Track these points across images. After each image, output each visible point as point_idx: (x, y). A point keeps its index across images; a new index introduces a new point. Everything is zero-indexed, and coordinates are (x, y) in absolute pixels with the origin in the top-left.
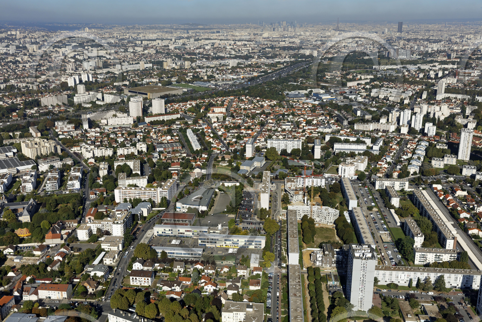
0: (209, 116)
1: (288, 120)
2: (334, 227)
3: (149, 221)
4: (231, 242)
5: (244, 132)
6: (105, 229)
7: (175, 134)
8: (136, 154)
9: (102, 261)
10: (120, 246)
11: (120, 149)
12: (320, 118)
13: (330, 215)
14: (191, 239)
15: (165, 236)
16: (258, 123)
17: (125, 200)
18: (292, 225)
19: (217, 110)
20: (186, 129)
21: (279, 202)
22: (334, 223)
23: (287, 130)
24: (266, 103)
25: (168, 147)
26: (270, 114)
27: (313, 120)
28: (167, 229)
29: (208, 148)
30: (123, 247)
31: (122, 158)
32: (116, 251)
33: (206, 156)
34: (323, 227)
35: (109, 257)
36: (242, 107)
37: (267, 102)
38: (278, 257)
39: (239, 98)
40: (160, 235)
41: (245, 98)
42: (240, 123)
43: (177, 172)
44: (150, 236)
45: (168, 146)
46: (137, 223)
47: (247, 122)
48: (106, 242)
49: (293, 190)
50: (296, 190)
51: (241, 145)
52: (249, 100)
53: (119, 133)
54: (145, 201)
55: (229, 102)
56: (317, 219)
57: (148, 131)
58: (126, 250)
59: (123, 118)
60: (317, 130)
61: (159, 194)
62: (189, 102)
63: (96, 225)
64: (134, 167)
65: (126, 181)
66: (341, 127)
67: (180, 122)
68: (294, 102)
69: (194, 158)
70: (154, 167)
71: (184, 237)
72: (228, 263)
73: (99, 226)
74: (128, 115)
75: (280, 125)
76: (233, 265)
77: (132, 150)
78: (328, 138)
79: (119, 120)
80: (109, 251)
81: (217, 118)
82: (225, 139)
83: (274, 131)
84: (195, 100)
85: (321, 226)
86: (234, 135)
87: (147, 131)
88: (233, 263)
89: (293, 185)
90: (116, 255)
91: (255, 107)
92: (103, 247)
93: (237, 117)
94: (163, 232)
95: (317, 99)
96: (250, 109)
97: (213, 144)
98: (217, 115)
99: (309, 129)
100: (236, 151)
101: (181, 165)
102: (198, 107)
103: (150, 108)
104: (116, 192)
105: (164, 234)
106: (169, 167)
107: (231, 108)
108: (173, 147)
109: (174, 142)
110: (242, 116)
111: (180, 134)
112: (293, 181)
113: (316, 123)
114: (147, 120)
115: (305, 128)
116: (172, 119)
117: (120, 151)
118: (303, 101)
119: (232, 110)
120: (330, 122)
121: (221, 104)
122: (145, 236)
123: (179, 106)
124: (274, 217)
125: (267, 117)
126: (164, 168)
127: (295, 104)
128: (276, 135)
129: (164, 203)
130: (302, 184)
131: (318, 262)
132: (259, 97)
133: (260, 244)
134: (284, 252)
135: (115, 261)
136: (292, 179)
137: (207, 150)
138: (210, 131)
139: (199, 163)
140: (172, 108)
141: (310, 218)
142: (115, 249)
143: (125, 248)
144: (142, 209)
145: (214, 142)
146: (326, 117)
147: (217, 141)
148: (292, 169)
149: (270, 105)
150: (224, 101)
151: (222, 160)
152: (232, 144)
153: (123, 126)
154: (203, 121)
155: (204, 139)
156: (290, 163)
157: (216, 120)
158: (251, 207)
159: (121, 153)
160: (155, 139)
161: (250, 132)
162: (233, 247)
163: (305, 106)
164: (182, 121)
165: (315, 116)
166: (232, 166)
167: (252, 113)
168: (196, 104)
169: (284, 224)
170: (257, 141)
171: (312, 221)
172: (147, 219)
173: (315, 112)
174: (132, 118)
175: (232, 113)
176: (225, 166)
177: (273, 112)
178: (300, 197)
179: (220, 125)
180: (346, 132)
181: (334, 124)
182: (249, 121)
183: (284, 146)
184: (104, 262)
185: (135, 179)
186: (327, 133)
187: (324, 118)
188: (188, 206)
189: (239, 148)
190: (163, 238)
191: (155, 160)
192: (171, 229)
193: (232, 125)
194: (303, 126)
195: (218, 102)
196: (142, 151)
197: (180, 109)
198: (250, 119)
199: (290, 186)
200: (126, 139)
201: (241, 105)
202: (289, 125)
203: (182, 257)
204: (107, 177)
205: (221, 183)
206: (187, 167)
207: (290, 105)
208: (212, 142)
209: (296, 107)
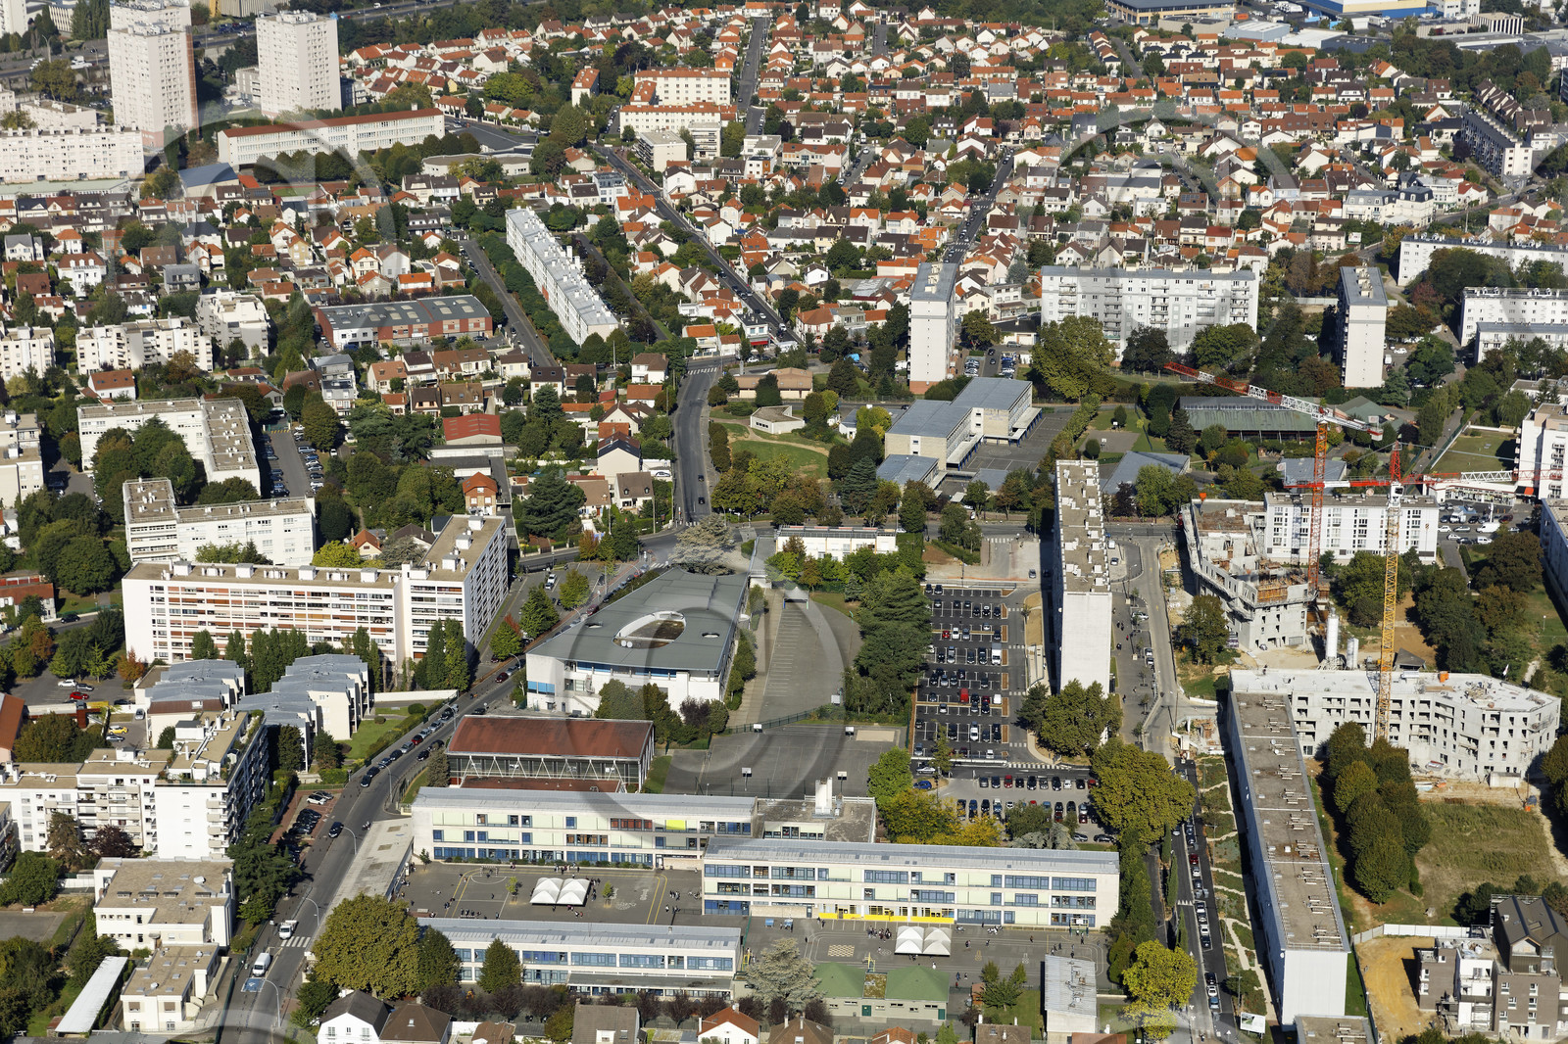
0: (629, 131)
1: (1137, 148)
2: (1530, 800)
3: (364, 771)
4: (905, 891)
5: (872, 225)
6: (102, 818)
7: (432, 241)
8: (204, 362)
9: (110, 1012)
10: (219, 917)
11: (99, 331)
12: (1345, 137)
13: (1504, 725)
14: (648, 876)
15: (485, 857)
16: (949, 169)
17: (203, 646)
18: (1274, 786)
19: (673, 88)
20: (499, 208)
21: (1161, 652)
22: (1534, 775)
23: (1139, 210)
24: (984, 47)
25: (405, 320)
26: (1017, 111)
27: (1303, 148)
28: (498, 815)
29: (661, 327)
30: (235, 924)
31: (116, 392)
32: (193, 950)
33: (657, 377)
34: (1460, 801)
35: (159, 990)
36: (832, 71)
37: (985, 37)
38: (1209, 977)
39: (802, 15)
40: (454, 855)
41: (845, 14)
42: (833, 172)
43: (486, 472)
44: (394, 856)
45: (403, 313)
46: (294, 783)
47: (879, 167)
48: (122, 894)
49: (1244, 578)
50: (1264, 577)
51: (866, 307)
52: (869, 28)
53: (65, 235)
54: (323, 648)
55: (744, 38)
56: (1420, 754)
57: (253, 220)
58: (251, 948)
59: (75, 139)
60: (1336, 213)
61: (408, 605)
62: (482, 41)
63: (46, 793)
64: (212, 442)
65: (182, 529)
66: (1492, 194)
67: (450, 164)
68: (1164, 36)
69: (585, 387)
70: (338, 443)
71: (603, 863)
72: (903, 1014)
73: (66, 799)
74: (106, 119)
75: (1094, 184)
76: (937, 1022)
77: (175, 339)
78: (1415, 260)
79: (48, 149)
80: (145, 953)
81: (685, 136)
82: (758, 271)
83: (1062, 218)
84: (520, 27)
85: (1450, 793)
86: (811, 247)
87: (244, 218)
88: (932, 1016)
89: (1238, 550)
90: (200, 975)
91: (913, 73)
92: (103, 928)
93: (816, 134)
94: (469, 836)
95: (1311, 17)
96: (888, 86)
97: (687, 301)
98: (679, 121)
99: (1281, 206)
100: (838, 345)
101: (511, 430)
102: (549, 69)
103: (240, 74)
104: (134, 593)
105: (476, 846)
106: (430, 445)
107: (765, 76)
108: (434, 319)
109: (435, 291)
110: (843, 130)
111: (464, 239)
112: (1235, 525)
113: (1320, 171)
114: (234, 151)
115: (1254, 198)
116: (398, 145)
117: (98, 348)
118: (1221, 30)
119: (768, 92)
120: (1414, 162)
121: (693, 51)
122: (359, 861)
123: (425, 61)
124: (1144, 739)
125: (1001, 131)
126: (405, 452)
127: (1167, 47)
128: (1075, 245)
129: (449, 661)
130: (1289, 543)
131: (1465, 1008)
132: (933, 7)
133: (1091, 902)
134: (1241, 950)
135: (192, 1009)
136: (1231, 513)
137: (653, 339)
138: (652, 219)
139: (618, 417)
140: (376, 75)
141: (1381, 742)
142: (187, 935)
143: (246, 931)
144: (314, 695)
145: (688, 292)
146: (1384, 131)
147: (709, 286)
148: (1213, 455)
149: (1011, 60)
150: (709, 34)
151: (758, 404)
152: (810, 304)
153: (83, 188)
154: (599, 161)
155: (624, 272)
156: (1201, 416)
157: (679, 152)
158: (990, 679)
159: (106, 358)
160: (309, 273)
161: (907, 226)
162: (921, 918)
163: (1238, 64)
164: (462, 160)
165: (1309, 123)
166: (829, 435)
167: (898, 107)
168: (536, 51)
169: (1211, 780)
170: (967, 283)
171: (1392, 765)
172: (354, 758)
173: (1307, 99)
174: (135, 141)
175: (776, 112)
176: (783, 437)
177: (1036, 100)
178: (1293, 621)
179: (711, 185)
180: (1529, 221)
181: (1439, 172)
182: (892, 158)
183: (1147, 309)
184: (129, 1018)
185: (234, 515)
186: (1406, 232)
187: (1370, 133)
188: (601, 679)
189: (858, 326)
190: (473, 872)
191: (338, 400)
192: (520, 813)
193: (790, 186)
194: (1245, 189)
195: (672, 39)
196: (238, 349)
197: (435, 81)
198: (900, 149)
199: (1224, 555)
200: (118, 272)
201: (821, 57)
202: (1151, 183)
203: (616, 980)
204: (43, 504)
205: (782, 541)
206: (547, 447)
207: (1137, 57)
208: (675, 288)
209: (1176, 70)
